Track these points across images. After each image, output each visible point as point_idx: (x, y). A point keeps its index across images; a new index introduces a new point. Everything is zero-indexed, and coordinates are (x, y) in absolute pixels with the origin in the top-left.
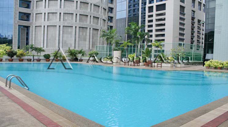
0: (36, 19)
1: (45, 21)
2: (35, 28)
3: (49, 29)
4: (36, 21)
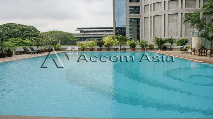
0: (144, 11)
1: (151, 11)
2: (144, 20)
3: (155, 19)
4: (144, 13)
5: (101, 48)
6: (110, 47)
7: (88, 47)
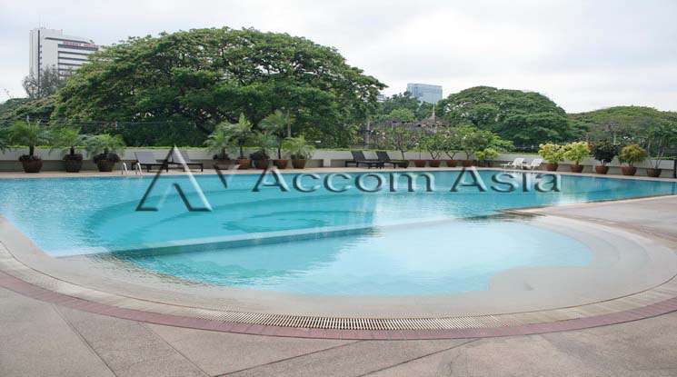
5: (608, 165)
6: (635, 165)
7: (567, 161)
